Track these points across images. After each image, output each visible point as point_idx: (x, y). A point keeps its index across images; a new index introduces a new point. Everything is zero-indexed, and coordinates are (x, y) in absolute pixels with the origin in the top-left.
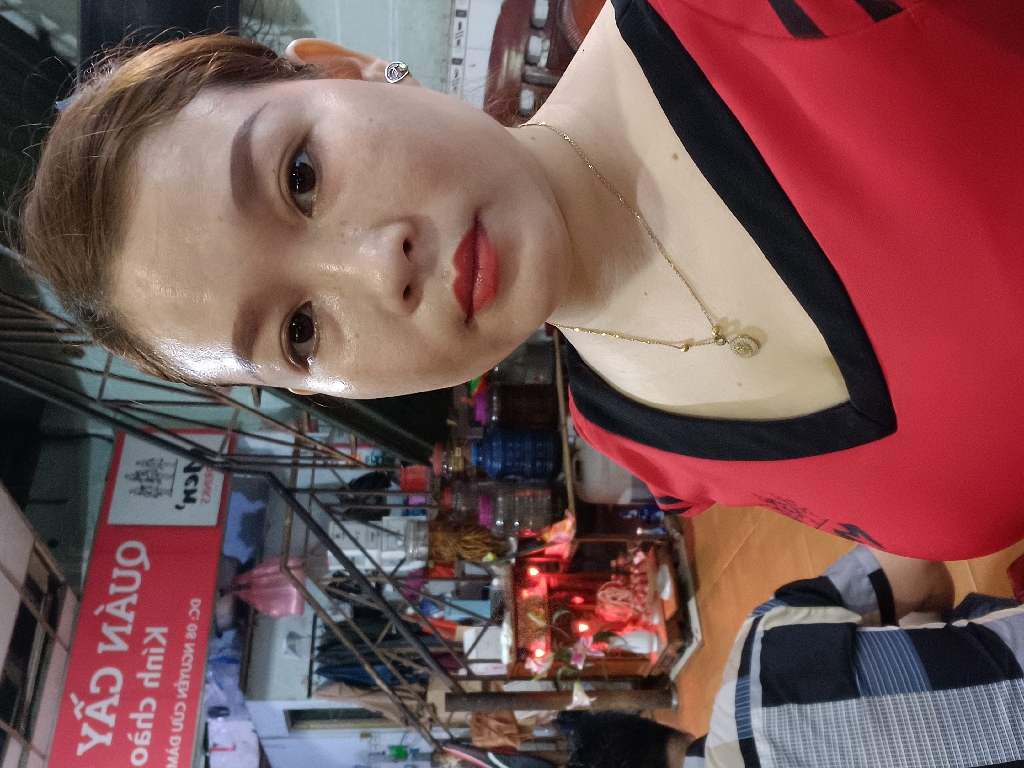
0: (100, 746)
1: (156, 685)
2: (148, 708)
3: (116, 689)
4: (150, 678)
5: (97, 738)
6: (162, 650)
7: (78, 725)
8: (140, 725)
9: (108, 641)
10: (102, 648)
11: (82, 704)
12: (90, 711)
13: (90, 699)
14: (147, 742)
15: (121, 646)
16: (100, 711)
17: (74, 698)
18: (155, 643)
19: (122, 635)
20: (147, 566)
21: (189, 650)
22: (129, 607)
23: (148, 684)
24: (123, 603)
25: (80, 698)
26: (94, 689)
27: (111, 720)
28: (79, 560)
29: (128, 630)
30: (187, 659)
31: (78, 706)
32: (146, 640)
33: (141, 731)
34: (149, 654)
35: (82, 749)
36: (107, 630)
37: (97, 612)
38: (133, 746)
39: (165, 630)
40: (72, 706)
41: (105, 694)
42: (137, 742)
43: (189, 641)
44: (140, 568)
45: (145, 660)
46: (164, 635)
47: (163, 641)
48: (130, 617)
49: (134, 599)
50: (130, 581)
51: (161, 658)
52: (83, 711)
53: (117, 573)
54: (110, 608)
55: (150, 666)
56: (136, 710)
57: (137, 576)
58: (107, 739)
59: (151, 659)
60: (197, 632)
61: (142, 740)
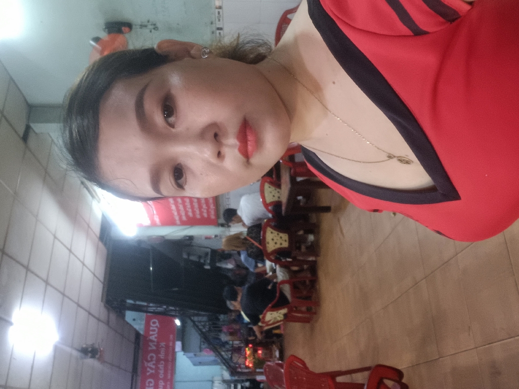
0: (152, 373)
3: (154, 359)
5: (151, 371)
6: (164, 349)
7: (146, 369)
13: (148, 362)
14: (163, 372)
16: (151, 365)
17: (145, 361)
19: (155, 345)
20: (159, 326)
23: (162, 358)
24: (153, 336)
32: (160, 346)
33: (161, 369)
40: (144, 364)
41: (152, 361)
42: (160, 372)
44: (157, 327)
46: (164, 345)
48: (156, 340)
49: (156, 336)
52: (147, 365)
53: (151, 328)
54: (151, 338)
56: (159, 364)
57: (156, 329)
59: (162, 351)
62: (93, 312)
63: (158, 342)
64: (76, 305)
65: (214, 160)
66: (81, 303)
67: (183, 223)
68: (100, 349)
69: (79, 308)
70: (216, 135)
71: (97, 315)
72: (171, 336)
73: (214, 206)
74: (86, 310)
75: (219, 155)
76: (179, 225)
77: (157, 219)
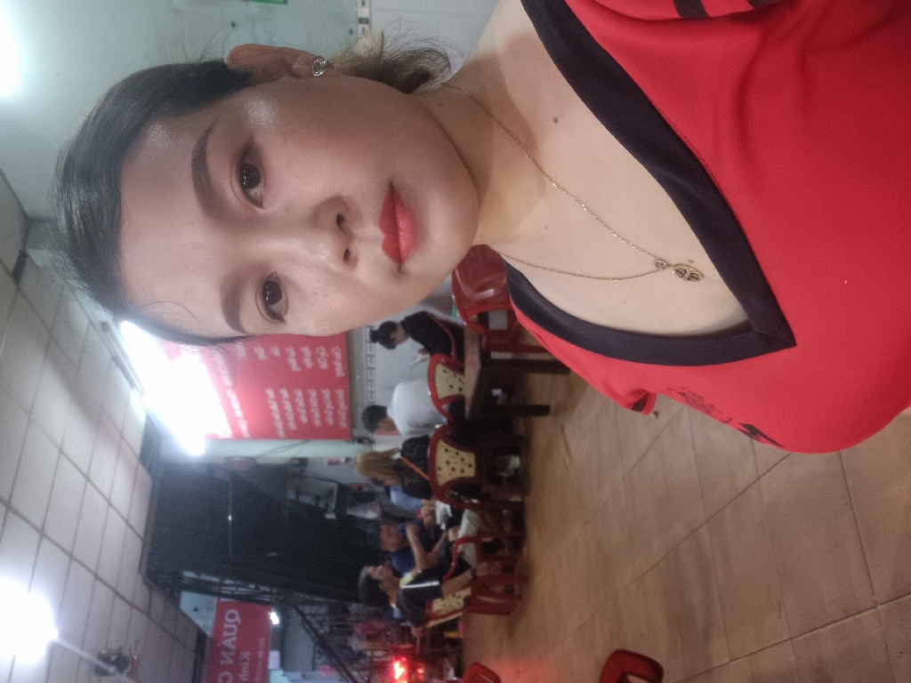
4: (244, 676)
6: (248, 664)
10: (222, 663)
15: (230, 661)
19: (230, 656)
22: (233, 643)
24: (229, 641)
32: (241, 659)
34: (242, 665)
36: (224, 654)
44: (236, 623)
45: (241, 668)
46: (249, 656)
47: (248, 659)
48: (233, 647)
49: (234, 639)
51: (248, 667)
53: (226, 626)
55: (243, 671)
57: (235, 627)
62: (122, 591)
63: (238, 652)
64: (91, 577)
65: (337, 267)
66: (101, 574)
67: (290, 435)
68: (133, 659)
69: (98, 583)
70: (340, 220)
71: (129, 597)
72: (262, 641)
73: (346, 404)
74: (109, 587)
75: (347, 257)
76: (284, 439)
77: (244, 427)
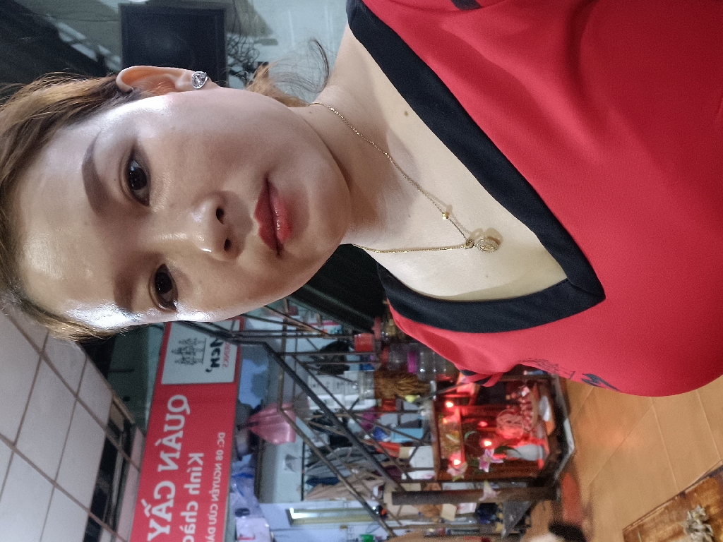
0: (162, 535)
1: (197, 492)
2: (192, 508)
3: (171, 496)
4: (193, 487)
5: (161, 530)
6: (200, 469)
7: (147, 520)
8: (188, 520)
9: (164, 464)
10: (161, 468)
11: (149, 506)
12: (155, 511)
13: (155, 503)
14: (193, 532)
15: (173, 466)
16: (161, 511)
17: (144, 502)
18: (195, 464)
19: (173, 459)
20: (188, 412)
21: (218, 467)
22: (178, 440)
23: (192, 492)
24: (173, 437)
25: (148, 502)
26: (157, 496)
27: (168, 517)
28: (144, 409)
29: (177, 455)
30: (217, 474)
31: (147, 507)
32: (190, 462)
33: (189, 524)
34: (192, 471)
35: (151, 536)
36: (164, 456)
37: (157, 444)
38: (183, 534)
39: (201, 455)
40: (143, 508)
41: (164, 500)
42: (186, 531)
43: (218, 462)
45: (189, 475)
46: (201, 458)
47: (201, 462)
48: (178, 446)
49: (180, 435)
50: (177, 422)
51: (199, 474)
52: (150, 510)
53: (169, 417)
54: (165, 441)
55: (192, 480)
56: (185, 510)
57: (182, 418)
58: (167, 530)
59: (193, 475)
60: (223, 455)
61: (190, 530)
63: (184, 453)
